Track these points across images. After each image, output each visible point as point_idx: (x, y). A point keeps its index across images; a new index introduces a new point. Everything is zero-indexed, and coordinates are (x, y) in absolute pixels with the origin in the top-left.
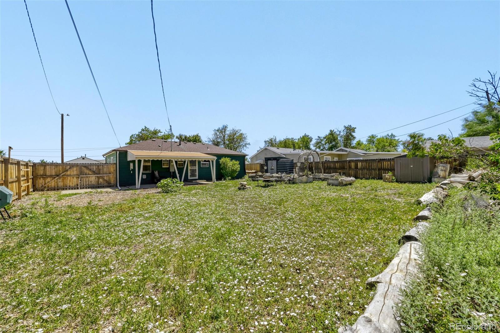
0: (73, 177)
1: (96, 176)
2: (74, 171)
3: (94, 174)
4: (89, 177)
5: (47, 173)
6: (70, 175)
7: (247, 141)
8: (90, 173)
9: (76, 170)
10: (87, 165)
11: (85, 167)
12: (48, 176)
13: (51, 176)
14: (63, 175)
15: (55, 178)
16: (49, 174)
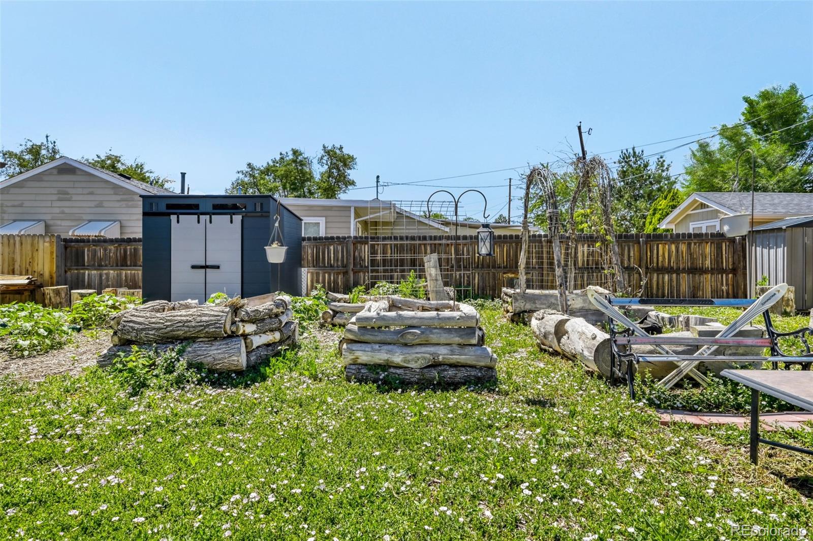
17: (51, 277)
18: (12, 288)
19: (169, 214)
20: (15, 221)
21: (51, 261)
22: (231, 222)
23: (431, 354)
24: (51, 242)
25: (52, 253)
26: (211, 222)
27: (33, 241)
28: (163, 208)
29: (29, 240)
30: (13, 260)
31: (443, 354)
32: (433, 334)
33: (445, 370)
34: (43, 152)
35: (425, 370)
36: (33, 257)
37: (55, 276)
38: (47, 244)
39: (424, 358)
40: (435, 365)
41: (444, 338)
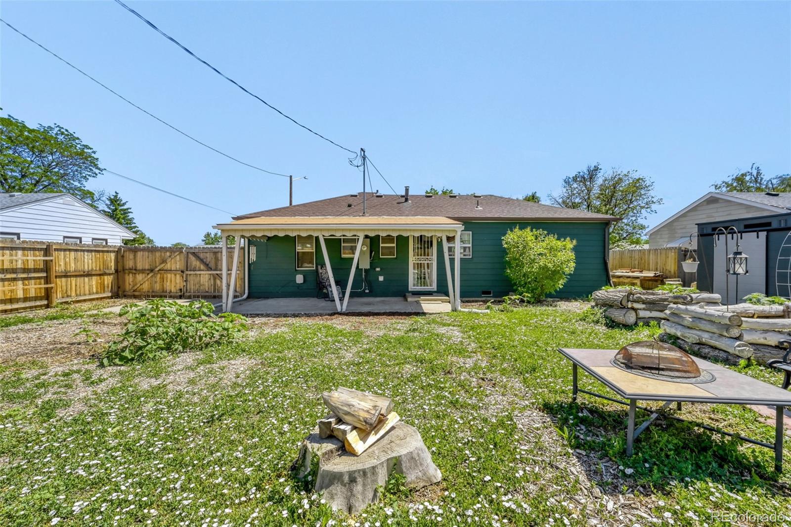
0: (175, 275)
1: (210, 274)
2: (176, 263)
3: (208, 270)
4: (200, 274)
5: (138, 265)
6: (171, 270)
7: (652, 193)
8: (202, 267)
9: (180, 260)
10: (197, 251)
11: (194, 254)
12: (139, 270)
13: (143, 271)
14: (160, 270)
15: (148, 274)
16: (141, 268)
17: (675, 273)
18: (647, 278)
19: (712, 235)
20: (681, 237)
21: (675, 264)
22: (758, 237)
23: (698, 336)
24: (675, 253)
25: (675, 258)
26: (741, 238)
27: (666, 252)
28: (709, 231)
29: (664, 251)
30: (657, 263)
31: (705, 338)
32: (701, 323)
33: (704, 348)
34: (748, 178)
35: (694, 345)
36: (666, 262)
37: (676, 272)
38: (673, 254)
39: (695, 338)
40: (700, 344)
41: (708, 327)
